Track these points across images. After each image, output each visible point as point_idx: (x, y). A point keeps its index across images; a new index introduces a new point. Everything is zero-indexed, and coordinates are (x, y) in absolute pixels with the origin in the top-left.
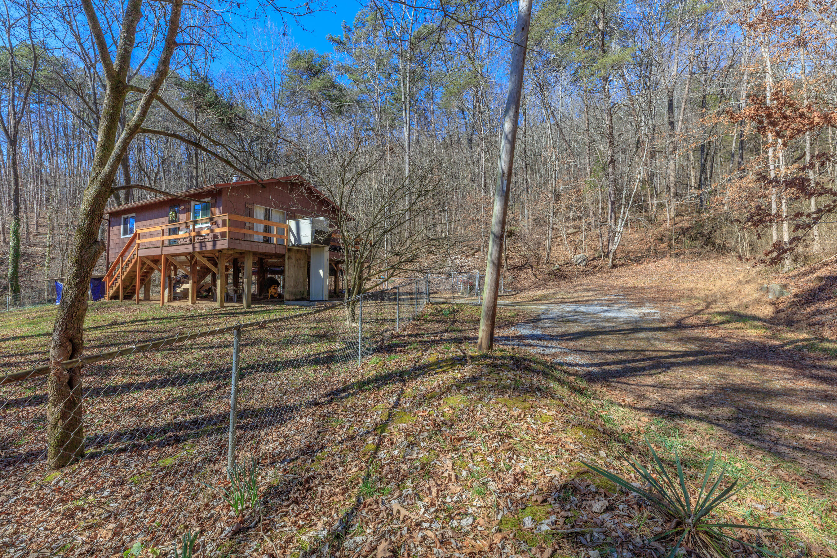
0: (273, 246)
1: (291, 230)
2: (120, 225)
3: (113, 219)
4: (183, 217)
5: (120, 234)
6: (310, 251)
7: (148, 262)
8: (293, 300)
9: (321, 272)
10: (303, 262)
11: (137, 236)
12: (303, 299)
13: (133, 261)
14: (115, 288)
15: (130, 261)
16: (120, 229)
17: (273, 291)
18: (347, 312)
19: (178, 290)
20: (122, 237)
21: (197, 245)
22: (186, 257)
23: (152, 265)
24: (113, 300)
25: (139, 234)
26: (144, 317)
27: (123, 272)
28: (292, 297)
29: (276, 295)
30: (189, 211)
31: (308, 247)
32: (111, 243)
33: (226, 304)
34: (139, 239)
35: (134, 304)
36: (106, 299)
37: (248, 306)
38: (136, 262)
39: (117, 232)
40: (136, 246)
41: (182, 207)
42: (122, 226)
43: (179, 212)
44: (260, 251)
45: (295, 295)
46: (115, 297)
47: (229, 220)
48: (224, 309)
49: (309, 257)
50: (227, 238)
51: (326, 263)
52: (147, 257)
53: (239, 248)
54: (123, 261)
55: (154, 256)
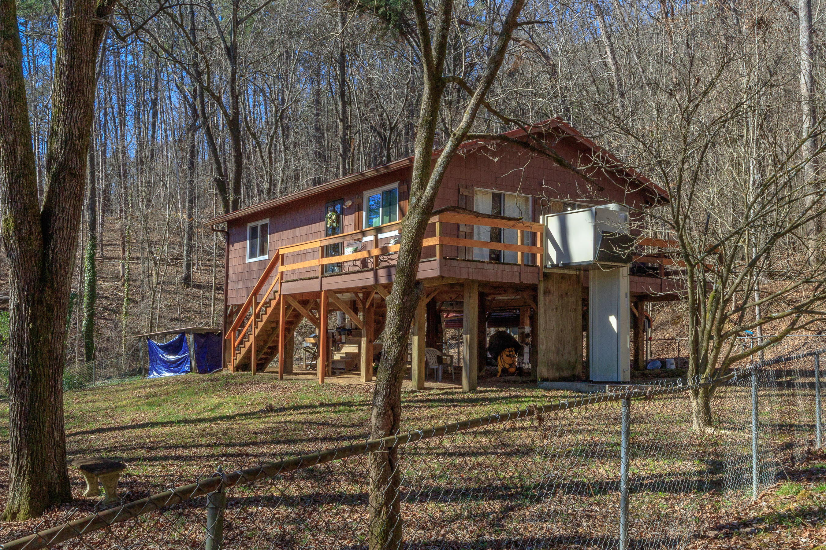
0: (515, 268)
1: (549, 235)
2: (245, 240)
3: (234, 230)
4: (349, 220)
5: (244, 256)
6: (587, 278)
7: (295, 304)
8: (554, 380)
9: (613, 320)
10: (573, 300)
11: (278, 259)
12: (574, 378)
13: (274, 303)
14: (243, 351)
15: (267, 304)
16: (245, 248)
17: (508, 360)
18: (695, 405)
19: (337, 356)
20: (248, 261)
21: (382, 273)
22: (356, 294)
23: (301, 309)
24: (241, 373)
25: (283, 255)
26: (307, 402)
27: (256, 324)
28: (553, 374)
29: (512, 370)
30: (359, 208)
31: (585, 268)
32: (231, 271)
33: (427, 384)
34: (282, 264)
35: (276, 379)
36: (230, 370)
37: (472, 389)
38: (278, 303)
39: (239, 253)
40: (279, 275)
41: (349, 203)
42: (248, 242)
43: (343, 212)
44: (493, 280)
45: (559, 368)
46: (244, 366)
47: (441, 223)
48: (427, 392)
49: (586, 290)
50: (438, 257)
51: (625, 303)
52: (293, 296)
53: (458, 276)
54: (257, 304)
55: (302, 294)
